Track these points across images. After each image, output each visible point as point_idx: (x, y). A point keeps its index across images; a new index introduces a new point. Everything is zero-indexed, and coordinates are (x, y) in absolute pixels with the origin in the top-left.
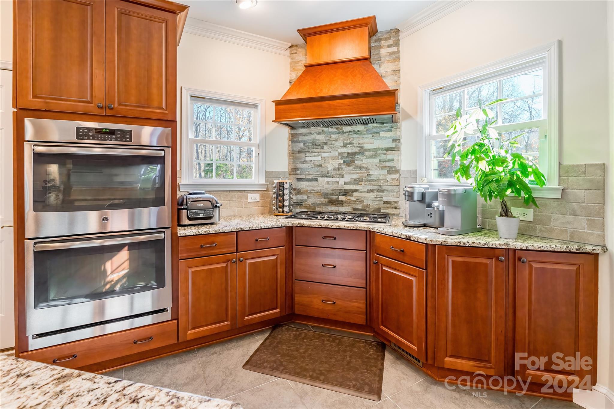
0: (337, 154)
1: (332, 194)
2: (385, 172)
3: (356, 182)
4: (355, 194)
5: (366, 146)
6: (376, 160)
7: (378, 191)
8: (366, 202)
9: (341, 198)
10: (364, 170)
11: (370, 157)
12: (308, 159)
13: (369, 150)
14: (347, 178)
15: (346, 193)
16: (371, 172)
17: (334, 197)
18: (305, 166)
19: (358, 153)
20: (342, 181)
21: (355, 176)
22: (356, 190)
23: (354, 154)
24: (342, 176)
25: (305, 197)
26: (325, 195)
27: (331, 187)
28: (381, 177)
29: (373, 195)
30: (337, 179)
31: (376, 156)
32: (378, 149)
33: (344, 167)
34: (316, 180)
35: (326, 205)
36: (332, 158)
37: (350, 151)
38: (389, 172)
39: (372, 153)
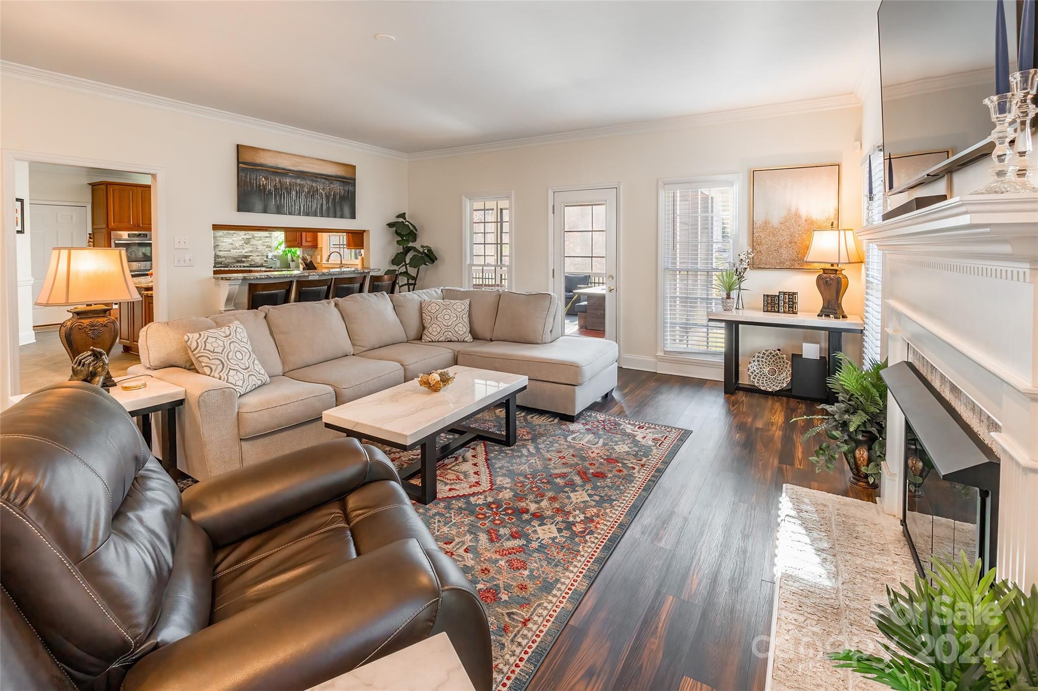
0: (241, 239)
1: (239, 258)
2: (265, 247)
3: (251, 251)
4: (250, 257)
5: (256, 235)
6: (261, 242)
7: (262, 256)
8: (256, 261)
9: (243, 259)
10: (255, 246)
11: (258, 240)
12: (224, 240)
13: (257, 237)
14: (246, 250)
15: (246, 257)
16: (258, 247)
17: (240, 259)
18: (223, 244)
19: (252, 238)
20: (244, 251)
21: (251, 249)
22: (251, 256)
23: (250, 239)
24: (244, 249)
25: (224, 259)
26: (235, 258)
27: (238, 254)
28: (263, 249)
29: (260, 257)
30: (241, 251)
31: (260, 240)
32: (261, 237)
33: (244, 244)
34: (230, 251)
35: (235, 263)
36: (238, 240)
37: (248, 237)
38: (267, 247)
39: (258, 238)
